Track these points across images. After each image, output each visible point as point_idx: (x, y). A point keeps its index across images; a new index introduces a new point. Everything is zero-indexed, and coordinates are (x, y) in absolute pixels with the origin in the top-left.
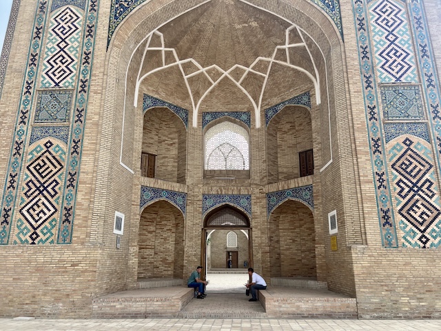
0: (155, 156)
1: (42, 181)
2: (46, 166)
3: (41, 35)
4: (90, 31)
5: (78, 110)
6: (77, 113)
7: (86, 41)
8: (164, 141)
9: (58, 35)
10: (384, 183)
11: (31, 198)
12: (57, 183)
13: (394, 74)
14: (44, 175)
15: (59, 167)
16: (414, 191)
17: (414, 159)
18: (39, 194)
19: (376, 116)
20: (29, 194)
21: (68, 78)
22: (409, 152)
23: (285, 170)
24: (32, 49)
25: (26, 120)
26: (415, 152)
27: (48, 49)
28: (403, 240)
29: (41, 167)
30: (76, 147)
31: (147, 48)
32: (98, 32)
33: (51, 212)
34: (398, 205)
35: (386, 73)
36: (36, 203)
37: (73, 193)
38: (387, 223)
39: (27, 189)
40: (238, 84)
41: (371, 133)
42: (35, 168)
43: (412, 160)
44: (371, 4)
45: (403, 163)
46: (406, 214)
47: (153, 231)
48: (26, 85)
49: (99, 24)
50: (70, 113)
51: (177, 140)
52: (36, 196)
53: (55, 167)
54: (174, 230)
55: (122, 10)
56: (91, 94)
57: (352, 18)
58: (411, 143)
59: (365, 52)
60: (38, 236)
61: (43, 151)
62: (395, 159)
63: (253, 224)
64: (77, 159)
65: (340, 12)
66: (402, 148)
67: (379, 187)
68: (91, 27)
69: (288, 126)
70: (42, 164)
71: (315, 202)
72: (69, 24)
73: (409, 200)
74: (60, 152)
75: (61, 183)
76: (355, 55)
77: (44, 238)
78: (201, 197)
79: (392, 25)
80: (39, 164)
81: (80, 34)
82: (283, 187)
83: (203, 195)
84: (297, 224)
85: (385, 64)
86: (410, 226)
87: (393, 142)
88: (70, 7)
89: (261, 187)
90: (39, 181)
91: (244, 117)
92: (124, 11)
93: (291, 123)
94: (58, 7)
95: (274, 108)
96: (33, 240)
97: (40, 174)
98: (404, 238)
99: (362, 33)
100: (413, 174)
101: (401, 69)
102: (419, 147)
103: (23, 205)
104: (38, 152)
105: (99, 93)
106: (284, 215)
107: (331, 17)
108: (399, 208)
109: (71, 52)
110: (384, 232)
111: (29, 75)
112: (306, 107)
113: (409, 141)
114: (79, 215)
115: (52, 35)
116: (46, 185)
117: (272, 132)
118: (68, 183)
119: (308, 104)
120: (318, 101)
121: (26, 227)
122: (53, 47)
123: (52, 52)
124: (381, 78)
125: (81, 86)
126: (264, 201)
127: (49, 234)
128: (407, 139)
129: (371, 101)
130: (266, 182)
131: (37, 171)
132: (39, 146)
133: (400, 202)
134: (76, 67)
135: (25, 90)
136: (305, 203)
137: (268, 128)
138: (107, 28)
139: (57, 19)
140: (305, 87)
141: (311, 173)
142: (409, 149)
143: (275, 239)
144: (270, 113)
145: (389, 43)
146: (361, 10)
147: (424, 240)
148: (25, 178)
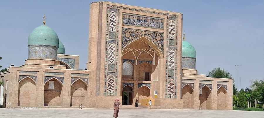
3: (107, 50)
5: (116, 69)
7: (117, 52)
9: (110, 50)
11: (109, 87)
12: (114, 84)
15: (113, 81)
16: (171, 89)
19: (167, 75)
21: (113, 61)
22: (171, 82)
23: (141, 77)
24: (106, 53)
25: (106, 70)
27: (109, 53)
28: (168, 97)
30: (116, 77)
33: (113, 90)
34: (168, 91)
37: (117, 86)
38: (166, 94)
39: (108, 85)
40: (133, 53)
41: (166, 78)
44: (169, 50)
45: (170, 84)
46: (169, 93)
48: (105, 62)
59: (167, 61)
60: (111, 94)
61: (110, 77)
63: (134, 90)
64: (117, 80)
67: (166, 88)
68: (118, 49)
71: (151, 88)
72: (113, 48)
74: (113, 78)
76: (165, 62)
79: (172, 56)
80: (110, 80)
81: (115, 51)
84: (143, 91)
85: (169, 64)
88: (112, 43)
89: (136, 82)
95: (142, 61)
97: (110, 82)
99: (167, 57)
101: (172, 66)
106: (141, 89)
109: (114, 55)
110: (165, 96)
111: (106, 60)
112: (151, 64)
114: (118, 91)
116: (111, 85)
118: (116, 84)
120: (154, 64)
123: (110, 55)
124: (169, 67)
126: (137, 85)
127: (113, 94)
128: (171, 80)
129: (167, 72)
130: (138, 80)
134: (115, 59)
136: (148, 87)
137: (139, 66)
138: (121, 50)
139: (110, 46)
140: (151, 59)
141: (150, 81)
144: (140, 62)
145: (171, 60)
146: (167, 52)
147: (171, 97)
148: (107, 83)
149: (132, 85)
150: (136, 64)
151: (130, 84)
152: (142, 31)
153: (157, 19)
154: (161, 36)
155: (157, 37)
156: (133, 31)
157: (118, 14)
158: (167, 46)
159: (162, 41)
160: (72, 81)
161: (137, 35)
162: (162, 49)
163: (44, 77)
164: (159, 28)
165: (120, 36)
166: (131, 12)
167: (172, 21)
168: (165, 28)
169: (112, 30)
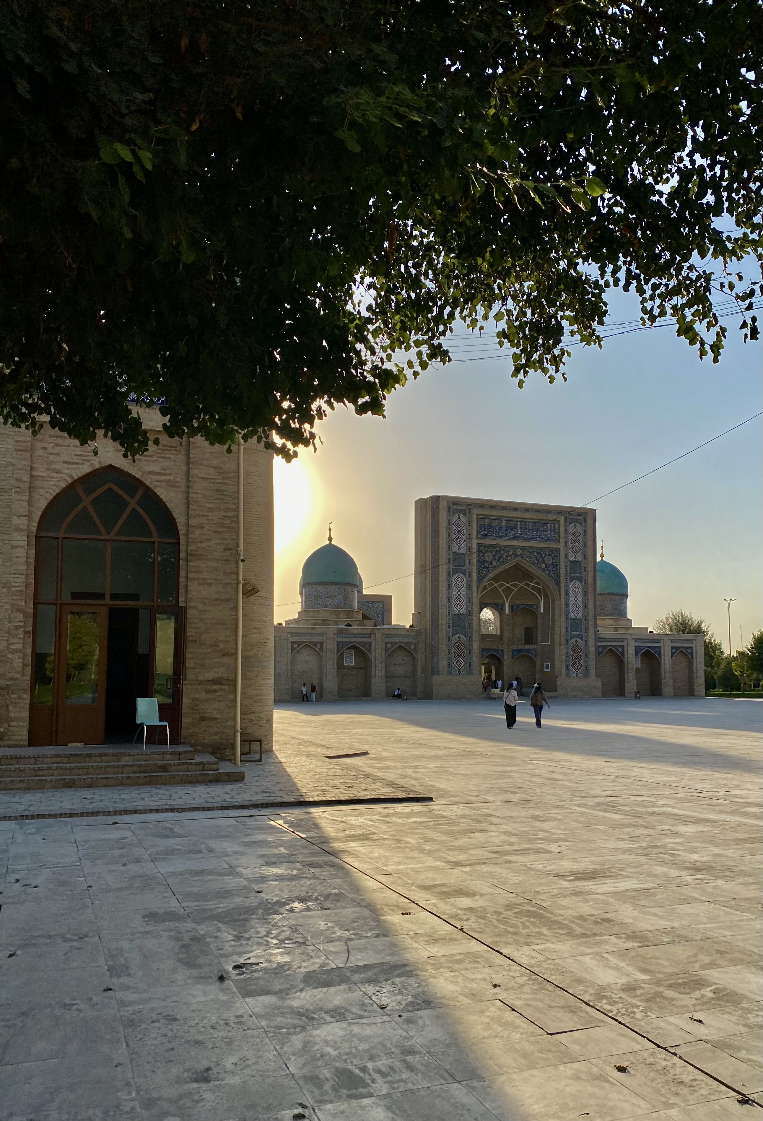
2: (459, 646)
3: (450, 588)
4: (469, 587)
5: (468, 623)
7: (468, 592)
9: (456, 588)
11: (456, 658)
14: (459, 649)
15: (464, 647)
16: (576, 658)
17: (578, 647)
18: (459, 657)
19: (568, 631)
21: (463, 609)
23: (517, 636)
24: (448, 595)
30: (469, 639)
32: (473, 588)
33: (464, 664)
35: (572, 614)
36: (458, 660)
39: (454, 654)
40: (500, 590)
41: (566, 637)
42: (456, 646)
44: (571, 583)
48: (448, 612)
49: (473, 584)
50: (465, 624)
57: (564, 590)
59: (567, 605)
60: (461, 672)
61: (458, 640)
62: (572, 647)
63: (504, 663)
64: (471, 644)
65: (560, 586)
67: (566, 657)
71: (538, 657)
72: (460, 583)
74: (464, 640)
75: (466, 653)
76: (564, 606)
79: (577, 593)
81: (465, 588)
85: (572, 611)
86: (574, 671)
87: (572, 641)
88: (460, 574)
89: (509, 646)
90: (458, 652)
94: (455, 573)
99: (567, 597)
100: (577, 652)
101: (577, 613)
102: (580, 643)
107: (557, 588)
109: (463, 596)
111: (448, 607)
114: (474, 665)
116: (461, 653)
117: (513, 617)
119: (536, 610)
120: (542, 611)
122: (455, 594)
125: (469, 613)
126: (510, 653)
128: (576, 640)
129: (567, 625)
130: (510, 643)
132: (456, 638)
134: (465, 604)
136: (531, 656)
138: (476, 587)
139: (456, 580)
140: (536, 601)
141: (536, 643)
142: (576, 644)
144: (515, 608)
145: (575, 601)
146: (567, 586)
147: (577, 675)
148: (453, 650)
149: (500, 653)
150: (507, 612)
151: (497, 651)
152: (515, 548)
153: (546, 522)
154: (553, 555)
155: (546, 559)
156: (497, 548)
157: (470, 518)
158: (566, 574)
159: (556, 566)
160: (387, 650)
161: (507, 557)
162: (558, 583)
163: (335, 644)
164: (549, 540)
165: (475, 560)
166: (495, 513)
167: (575, 525)
168: (562, 541)
169: (459, 549)
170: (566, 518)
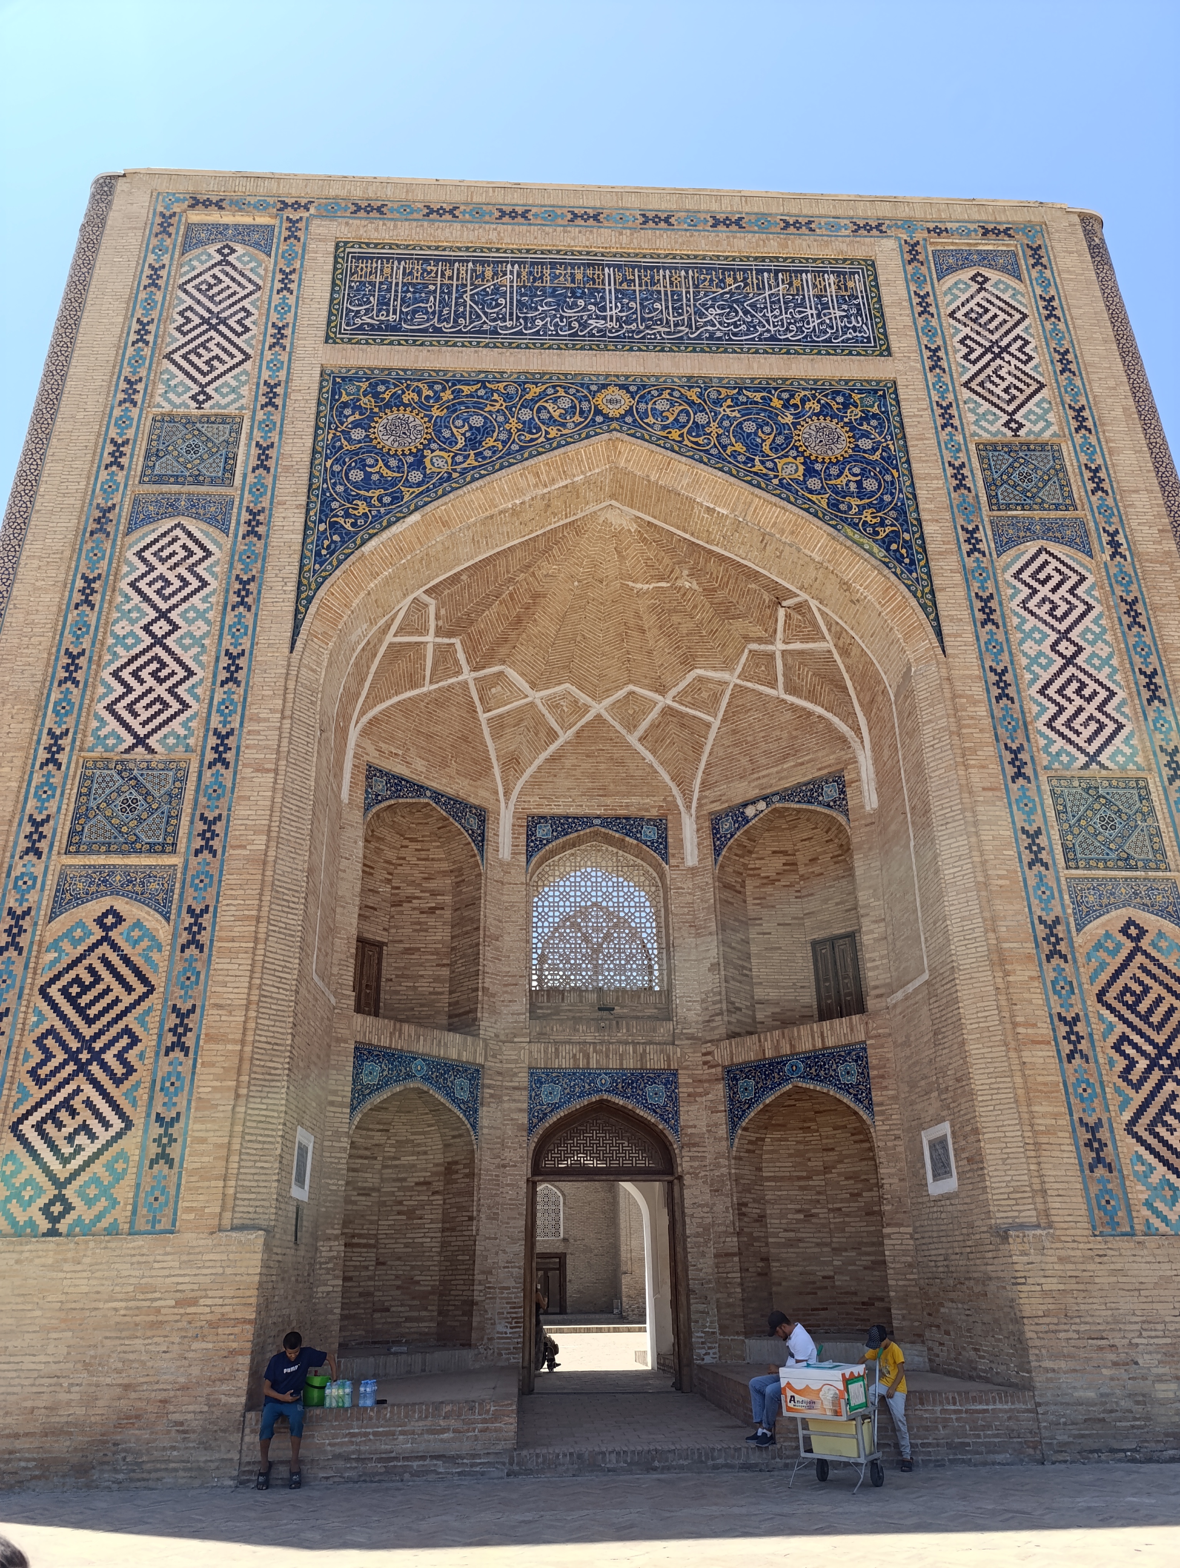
0: (380, 945)
1: (88, 1032)
2: (100, 987)
3: (96, 598)
4: (243, 592)
5: (203, 818)
6: (201, 826)
7: (230, 618)
8: (409, 899)
9: (146, 599)
10: (1084, 1045)
11: (50, 1086)
12: (135, 1040)
13: (1082, 744)
14: (92, 1012)
15: (140, 989)
16: (1161, 1068)
17: (1154, 977)
18: (75, 1074)
19: (1044, 855)
20: (43, 1072)
21: (175, 724)
22: (1140, 958)
23: (774, 994)
24: (68, 637)
25: (43, 845)
26: (1153, 959)
27: (117, 637)
28: (1146, 1212)
29: (85, 989)
30: (195, 930)
31: (390, 638)
32: (267, 596)
33: (112, 1132)
34: (1122, 1108)
35: (1061, 742)
36: (66, 1104)
37: (185, 1069)
38: (1099, 1160)
39: (39, 1056)
40: (633, 739)
41: (1035, 902)
42: (64, 991)
43: (1148, 981)
44: (1006, 558)
45: (1126, 989)
46: (1146, 1136)
47: (373, 1189)
48: (46, 740)
49: (270, 574)
50: (177, 826)
51: (448, 899)
52: (67, 1081)
53: (129, 989)
54: (439, 1185)
55: (336, 538)
56: (247, 772)
57: (961, 593)
58: (1142, 932)
59: (1002, 684)
60: (68, 1208)
61: (93, 939)
62: (1104, 977)
63: (684, 1163)
64: (199, 966)
65: (929, 574)
66: (1119, 946)
67: (1070, 1057)
68: (248, 582)
69: (778, 863)
70: (88, 979)
71: (876, 1096)
72: (181, 570)
73: (1153, 1095)
74: (145, 943)
75: (148, 1041)
76: (977, 690)
77: (88, 1216)
78: (523, 1079)
79: (1066, 615)
80: (77, 980)
81: (213, 599)
82: (777, 1047)
83: (532, 1072)
84: (816, 1164)
85: (1054, 718)
86: (1161, 1169)
87: (1095, 928)
88: (185, 521)
89: (709, 1047)
90: (76, 1032)
91: (649, 832)
92: (343, 542)
93: (785, 853)
94: (149, 519)
95: (739, 811)
96: (54, 1220)
97: (81, 1011)
98: (1148, 1204)
99: (991, 633)
100: (1155, 1019)
101: (1097, 733)
102: (1163, 944)
103: (22, 1110)
104: (75, 943)
105: (268, 771)
106: (777, 1135)
107: (908, 587)
108: (1127, 1116)
109: (186, 649)
110: (1094, 1189)
111: (56, 712)
112: (834, 814)
113: (1137, 926)
114: (203, 1140)
115: (128, 599)
116: (98, 1045)
117: (732, 880)
118: (170, 1039)
119: (840, 803)
120: (871, 802)
121: (30, 1181)
122: (132, 634)
123: (128, 648)
124: (1049, 754)
125: (215, 749)
126: (719, 1091)
127: (103, 1203)
128: (1130, 923)
129: (1029, 814)
130: (722, 1031)
131: (72, 1001)
132: (81, 924)
133: (1127, 1101)
134: (199, 691)
135: (43, 755)
136: (847, 1100)
137: (722, 867)
138: (292, 587)
139: (147, 554)
140: (829, 759)
141: (859, 1009)
142: (1137, 949)
143: (753, 1210)
144: (726, 826)
145: (1060, 662)
146: (982, 577)
148: (32, 1022)
149: (656, 1093)
150: (691, 858)
151: (631, 1082)
152: (590, 382)
154: (853, 414)
155: (805, 436)
156: (466, 390)
157: (289, 256)
158: (963, 511)
159: (881, 463)
164: (818, 345)
165: (296, 446)
166: (451, 233)
167: (981, 280)
168: (902, 341)
169: (201, 397)
170: (913, 253)
